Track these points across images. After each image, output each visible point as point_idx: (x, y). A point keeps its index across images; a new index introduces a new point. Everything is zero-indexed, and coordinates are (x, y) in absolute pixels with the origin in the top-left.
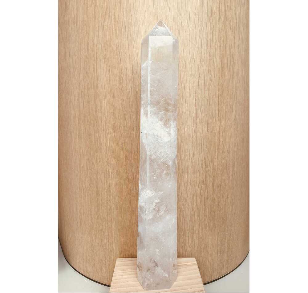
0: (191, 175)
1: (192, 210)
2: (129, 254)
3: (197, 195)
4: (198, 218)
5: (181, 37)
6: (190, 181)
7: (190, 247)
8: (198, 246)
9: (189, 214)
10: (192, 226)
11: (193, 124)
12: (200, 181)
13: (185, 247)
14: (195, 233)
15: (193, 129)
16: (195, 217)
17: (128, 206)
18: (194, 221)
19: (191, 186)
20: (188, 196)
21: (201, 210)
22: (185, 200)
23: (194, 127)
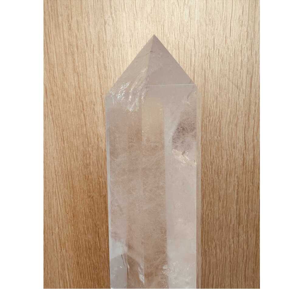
5: (212, 71)
11: (233, 238)
15: (232, 246)
23: (233, 242)
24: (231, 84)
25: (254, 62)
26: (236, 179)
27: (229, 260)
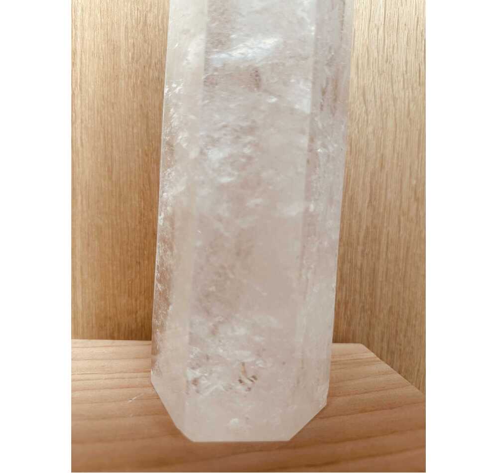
0: (381, 32)
1: (378, 166)
2: (134, 326)
3: (397, 116)
4: (398, 204)
6: (376, 55)
7: (367, 307)
8: (391, 308)
9: (368, 179)
10: (375, 227)
12: (409, 64)
13: (346, 307)
14: (384, 256)
16: (389, 195)
17: (135, 131)
18: (385, 209)
19: (380, 75)
20: (367, 112)
21: (408, 175)
22: (358, 124)
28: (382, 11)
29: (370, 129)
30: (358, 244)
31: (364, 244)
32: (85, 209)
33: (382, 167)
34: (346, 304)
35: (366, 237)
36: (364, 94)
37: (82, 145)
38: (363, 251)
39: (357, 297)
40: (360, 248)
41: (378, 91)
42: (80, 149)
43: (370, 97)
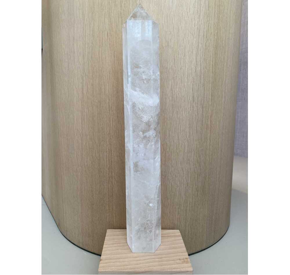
3: (191, 172)
6: (185, 159)
8: (191, 218)
10: (186, 200)
12: (194, 159)
14: (189, 206)
16: (190, 192)
18: (188, 195)
19: (187, 164)
20: (183, 173)
21: (195, 186)
23: (191, 110)
24: (190, 33)
25: (201, 24)
26: (192, 78)
27: (188, 118)
28: (187, 149)
29: (184, 177)
30: (182, 204)
31: (184, 204)
32: (116, 199)
33: (188, 185)
34: (180, 218)
35: (184, 203)
36: (183, 170)
37: (115, 184)
38: (183, 206)
39: (182, 217)
40: (183, 205)
41: (186, 168)
42: (114, 185)
43: (184, 170)
